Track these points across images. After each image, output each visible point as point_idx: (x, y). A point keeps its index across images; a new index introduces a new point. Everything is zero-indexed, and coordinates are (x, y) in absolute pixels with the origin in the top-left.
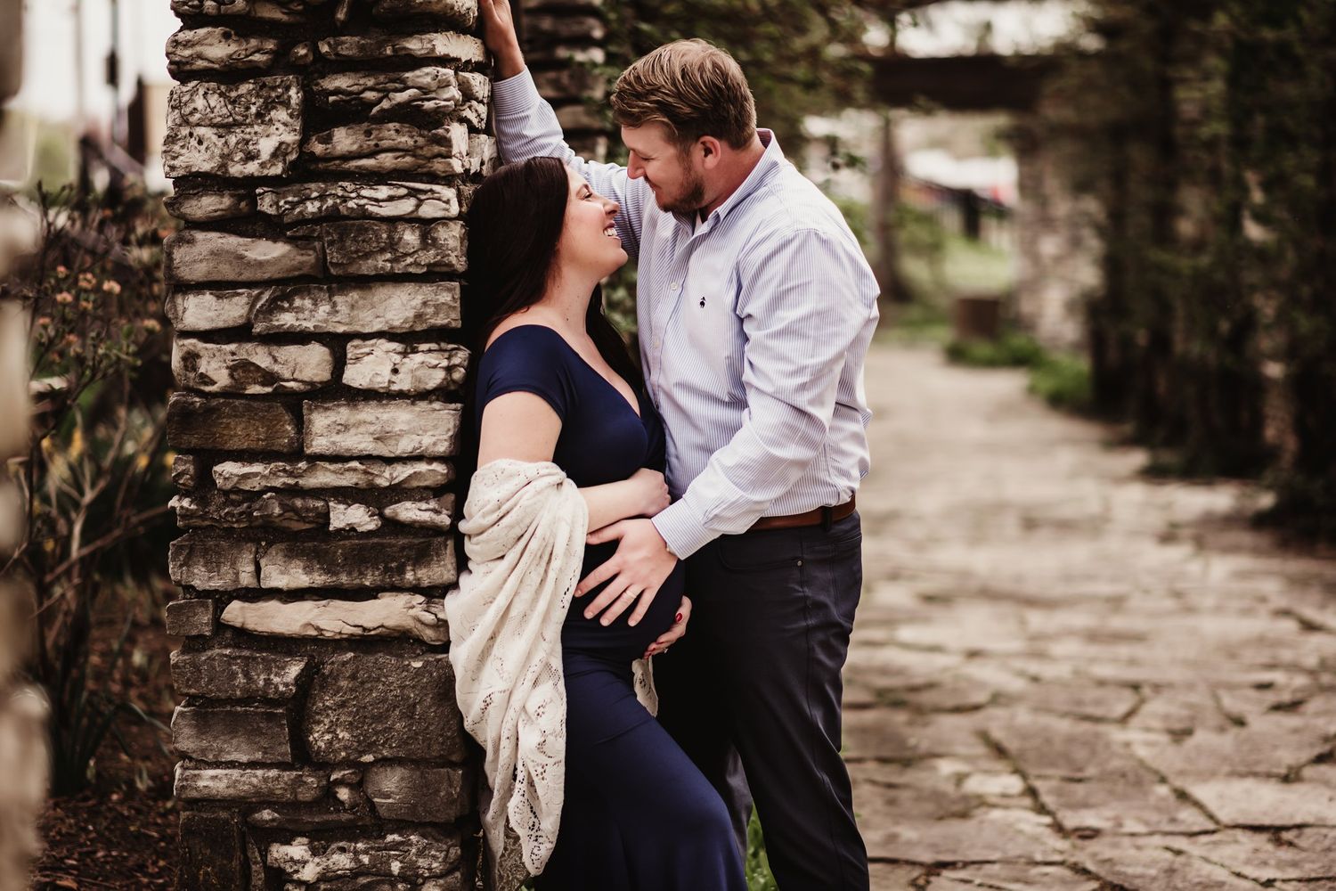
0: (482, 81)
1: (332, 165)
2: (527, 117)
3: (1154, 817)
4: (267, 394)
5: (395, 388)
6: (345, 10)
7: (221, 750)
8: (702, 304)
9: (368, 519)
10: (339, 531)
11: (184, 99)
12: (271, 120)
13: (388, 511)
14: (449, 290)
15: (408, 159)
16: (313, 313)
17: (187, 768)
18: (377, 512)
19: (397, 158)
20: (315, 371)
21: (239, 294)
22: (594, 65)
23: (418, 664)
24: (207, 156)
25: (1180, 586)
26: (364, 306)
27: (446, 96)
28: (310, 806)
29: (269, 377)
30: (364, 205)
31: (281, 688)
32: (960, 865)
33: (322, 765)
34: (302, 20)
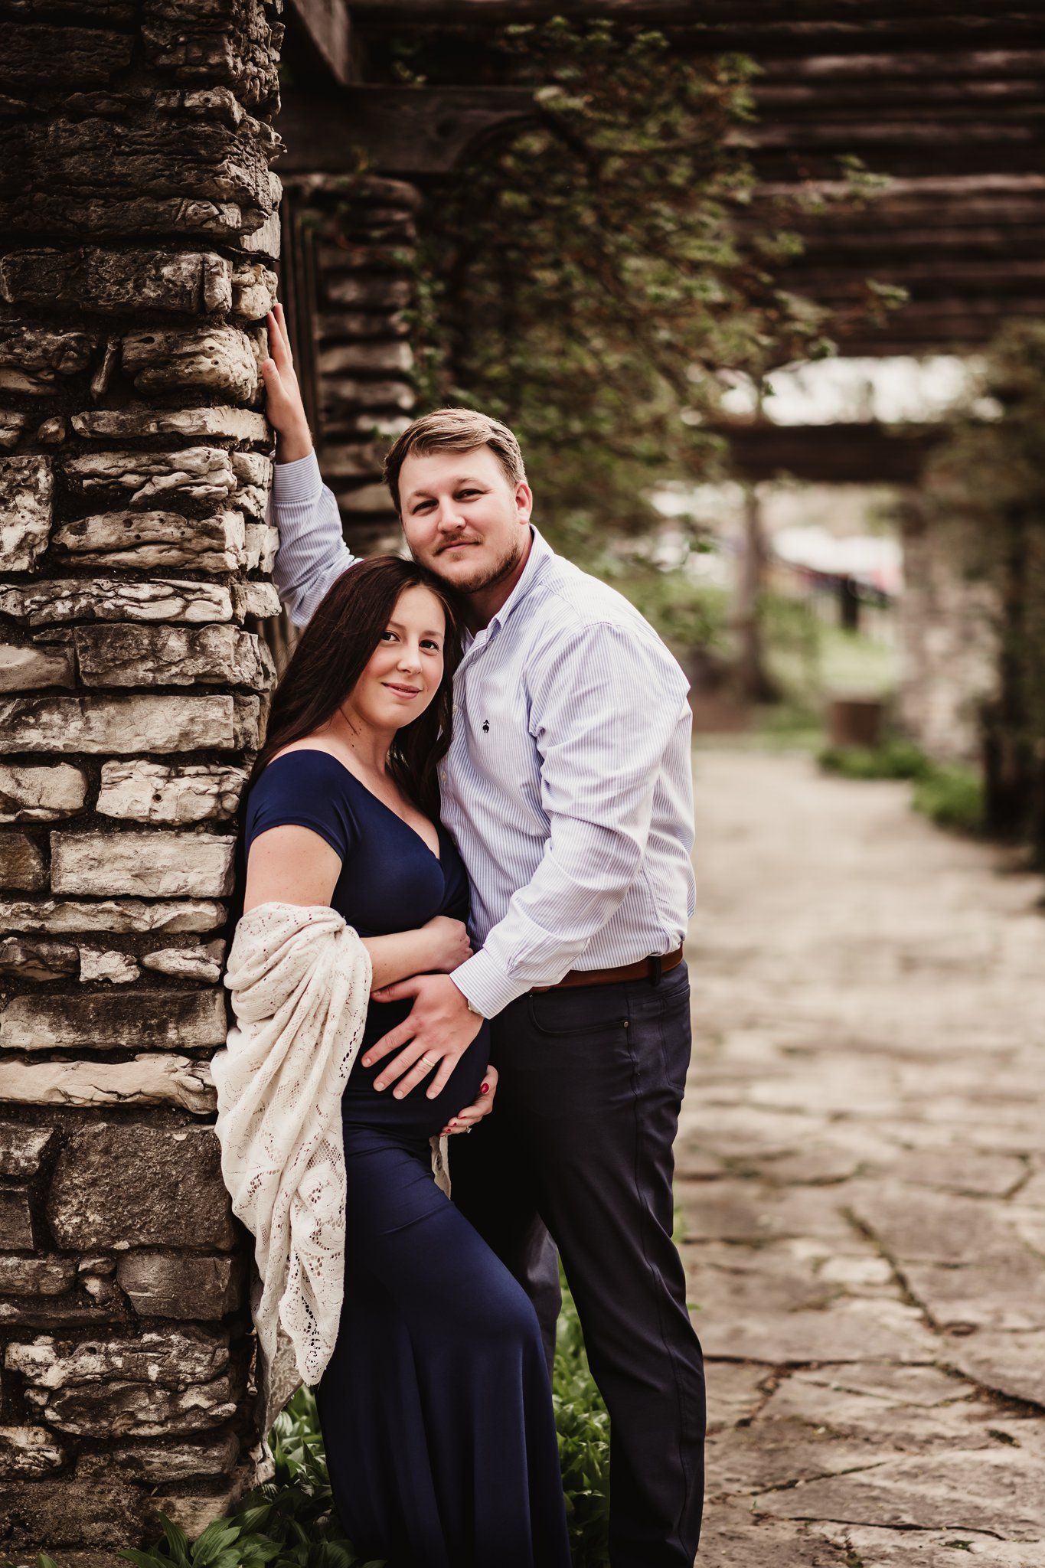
0: (262, 463)
1: (86, 560)
2: (311, 506)
4: (10, 823)
5: (157, 817)
6: (102, 380)
8: (487, 728)
9: (125, 969)
10: (91, 982)
12: (16, 507)
13: (148, 960)
14: (220, 705)
15: (174, 553)
16: (63, 730)
18: (135, 960)
19: (161, 552)
20: (65, 797)
23: (181, 1137)
26: (122, 723)
27: (218, 481)
28: (55, 1299)
29: (12, 804)
30: (123, 606)
31: (23, 1163)
32: (815, 1365)
33: (70, 1253)
34: (54, 391)
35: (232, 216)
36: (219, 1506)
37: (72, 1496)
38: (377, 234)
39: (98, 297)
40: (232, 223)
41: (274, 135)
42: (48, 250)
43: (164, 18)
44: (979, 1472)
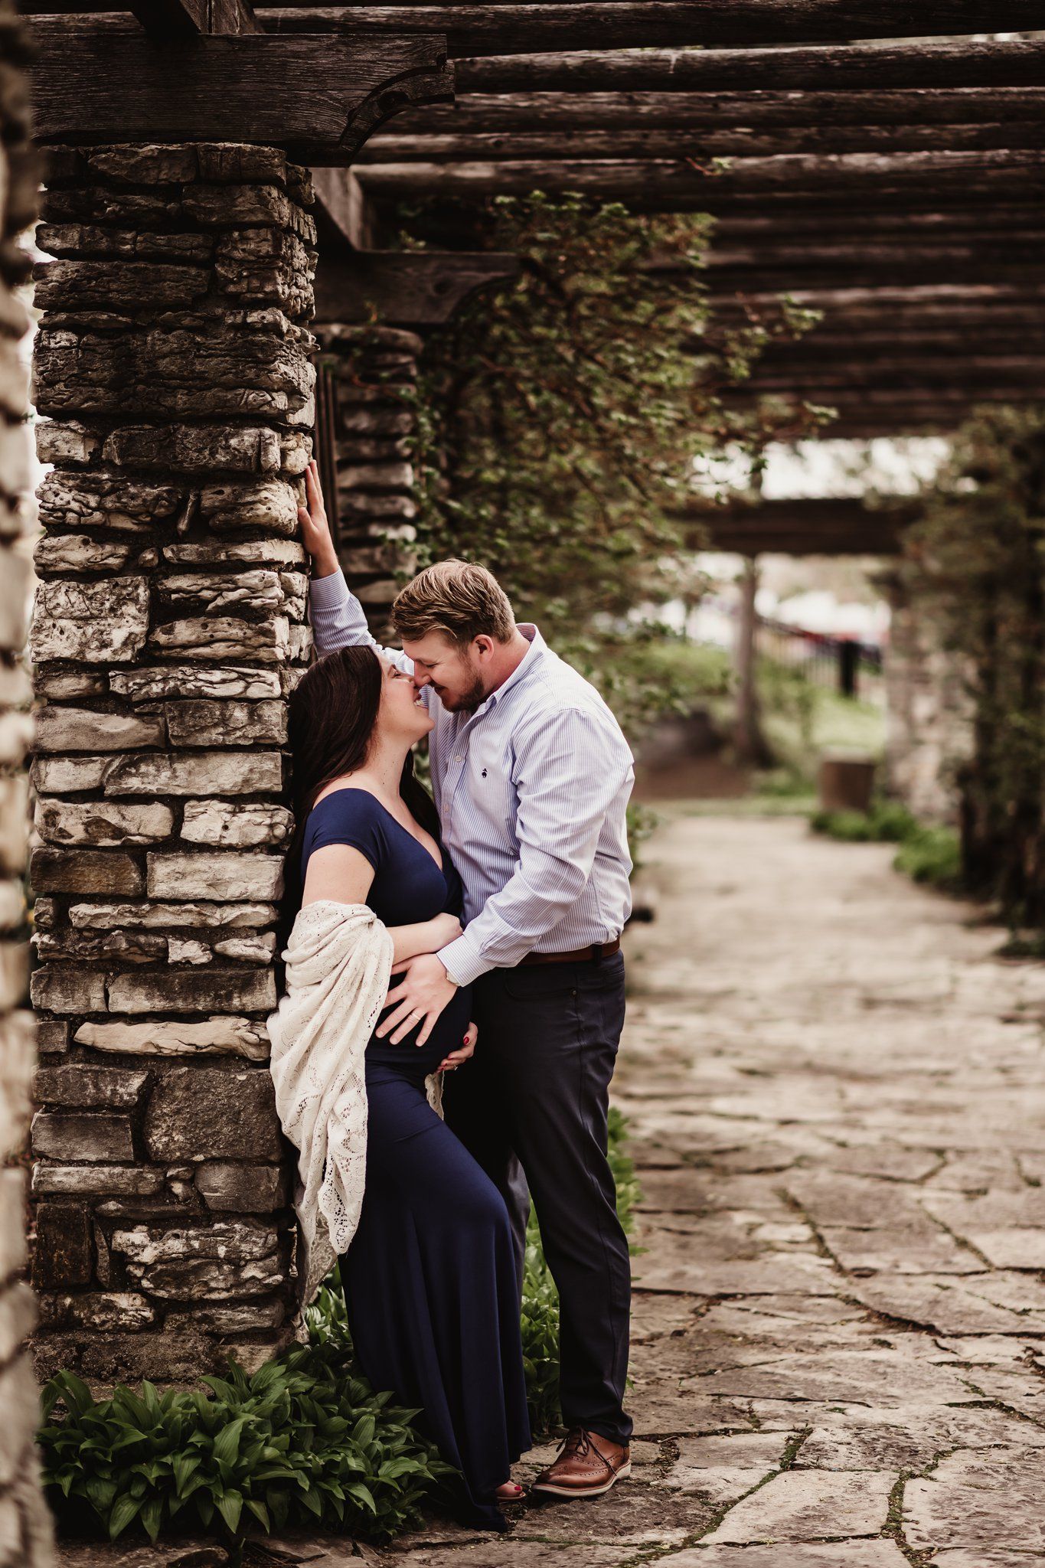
0: (301, 579)
1: (174, 653)
2: (339, 610)
3: (929, 1260)
4: (117, 846)
5: (225, 842)
6: (186, 521)
7: (73, 1151)
8: (484, 774)
9: (201, 953)
10: (176, 963)
11: (48, 596)
12: (122, 614)
13: (218, 947)
14: (272, 759)
15: (239, 648)
16: (156, 778)
17: (44, 1166)
18: (209, 947)
19: (229, 647)
20: (157, 827)
21: (93, 761)
23: (242, 1078)
24: (67, 644)
25: (1007, 1063)
26: (200, 772)
27: (270, 595)
28: (148, 1198)
29: (118, 832)
30: (201, 687)
31: (126, 1097)
32: (740, 1296)
33: (159, 1163)
34: (150, 529)
35: (281, 401)
36: (270, 1351)
37: (161, 1344)
38: (385, 375)
39: (182, 462)
40: (281, 406)
41: (310, 337)
42: (147, 427)
43: (233, 259)
44: (860, 1364)
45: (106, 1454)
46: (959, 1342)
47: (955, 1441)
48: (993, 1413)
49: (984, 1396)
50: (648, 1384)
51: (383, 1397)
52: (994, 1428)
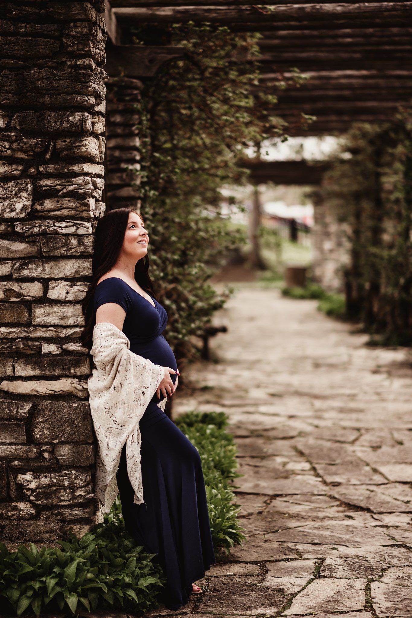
0: (102, 182)
1: (44, 214)
3: (363, 478)
4: (18, 301)
5: (67, 299)
6: (49, 155)
9: (57, 349)
10: (45, 354)
12: (20, 196)
13: (64, 346)
14: (88, 262)
15: (73, 212)
16: (36, 270)
18: (60, 347)
19: (69, 211)
20: (37, 293)
21: (8, 263)
22: (137, 171)
23: (75, 405)
25: (379, 390)
26: (56, 268)
27: (88, 188)
28: (33, 460)
29: (19, 295)
30: (56, 229)
31: (23, 414)
32: (284, 495)
33: (38, 444)
34: (33, 158)
35: (92, 100)
36: (88, 528)
37: (39, 525)
38: (127, 98)
39: (47, 128)
40: (92, 103)
41: (104, 72)
42: (31, 112)
43: (70, 35)
44: (341, 527)
45: (15, 577)
46: (382, 516)
47: (388, 563)
48: (403, 550)
49: (397, 542)
50: (250, 537)
51: (139, 549)
52: (405, 557)
